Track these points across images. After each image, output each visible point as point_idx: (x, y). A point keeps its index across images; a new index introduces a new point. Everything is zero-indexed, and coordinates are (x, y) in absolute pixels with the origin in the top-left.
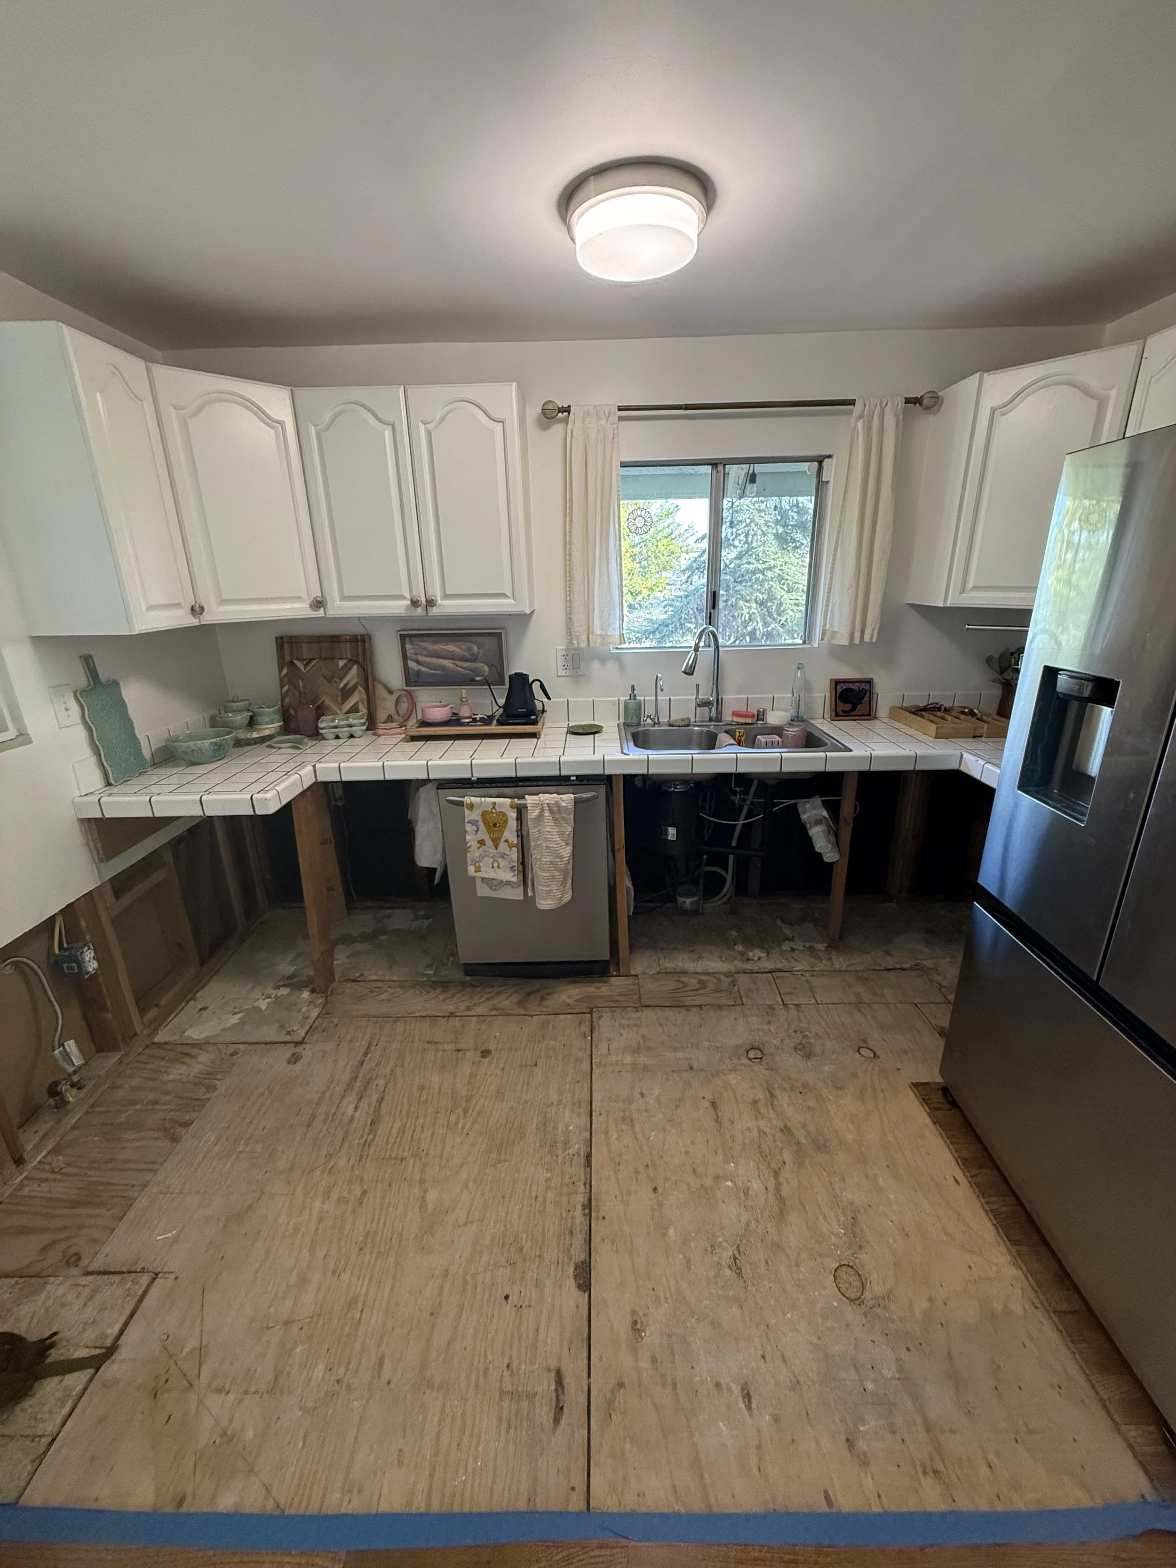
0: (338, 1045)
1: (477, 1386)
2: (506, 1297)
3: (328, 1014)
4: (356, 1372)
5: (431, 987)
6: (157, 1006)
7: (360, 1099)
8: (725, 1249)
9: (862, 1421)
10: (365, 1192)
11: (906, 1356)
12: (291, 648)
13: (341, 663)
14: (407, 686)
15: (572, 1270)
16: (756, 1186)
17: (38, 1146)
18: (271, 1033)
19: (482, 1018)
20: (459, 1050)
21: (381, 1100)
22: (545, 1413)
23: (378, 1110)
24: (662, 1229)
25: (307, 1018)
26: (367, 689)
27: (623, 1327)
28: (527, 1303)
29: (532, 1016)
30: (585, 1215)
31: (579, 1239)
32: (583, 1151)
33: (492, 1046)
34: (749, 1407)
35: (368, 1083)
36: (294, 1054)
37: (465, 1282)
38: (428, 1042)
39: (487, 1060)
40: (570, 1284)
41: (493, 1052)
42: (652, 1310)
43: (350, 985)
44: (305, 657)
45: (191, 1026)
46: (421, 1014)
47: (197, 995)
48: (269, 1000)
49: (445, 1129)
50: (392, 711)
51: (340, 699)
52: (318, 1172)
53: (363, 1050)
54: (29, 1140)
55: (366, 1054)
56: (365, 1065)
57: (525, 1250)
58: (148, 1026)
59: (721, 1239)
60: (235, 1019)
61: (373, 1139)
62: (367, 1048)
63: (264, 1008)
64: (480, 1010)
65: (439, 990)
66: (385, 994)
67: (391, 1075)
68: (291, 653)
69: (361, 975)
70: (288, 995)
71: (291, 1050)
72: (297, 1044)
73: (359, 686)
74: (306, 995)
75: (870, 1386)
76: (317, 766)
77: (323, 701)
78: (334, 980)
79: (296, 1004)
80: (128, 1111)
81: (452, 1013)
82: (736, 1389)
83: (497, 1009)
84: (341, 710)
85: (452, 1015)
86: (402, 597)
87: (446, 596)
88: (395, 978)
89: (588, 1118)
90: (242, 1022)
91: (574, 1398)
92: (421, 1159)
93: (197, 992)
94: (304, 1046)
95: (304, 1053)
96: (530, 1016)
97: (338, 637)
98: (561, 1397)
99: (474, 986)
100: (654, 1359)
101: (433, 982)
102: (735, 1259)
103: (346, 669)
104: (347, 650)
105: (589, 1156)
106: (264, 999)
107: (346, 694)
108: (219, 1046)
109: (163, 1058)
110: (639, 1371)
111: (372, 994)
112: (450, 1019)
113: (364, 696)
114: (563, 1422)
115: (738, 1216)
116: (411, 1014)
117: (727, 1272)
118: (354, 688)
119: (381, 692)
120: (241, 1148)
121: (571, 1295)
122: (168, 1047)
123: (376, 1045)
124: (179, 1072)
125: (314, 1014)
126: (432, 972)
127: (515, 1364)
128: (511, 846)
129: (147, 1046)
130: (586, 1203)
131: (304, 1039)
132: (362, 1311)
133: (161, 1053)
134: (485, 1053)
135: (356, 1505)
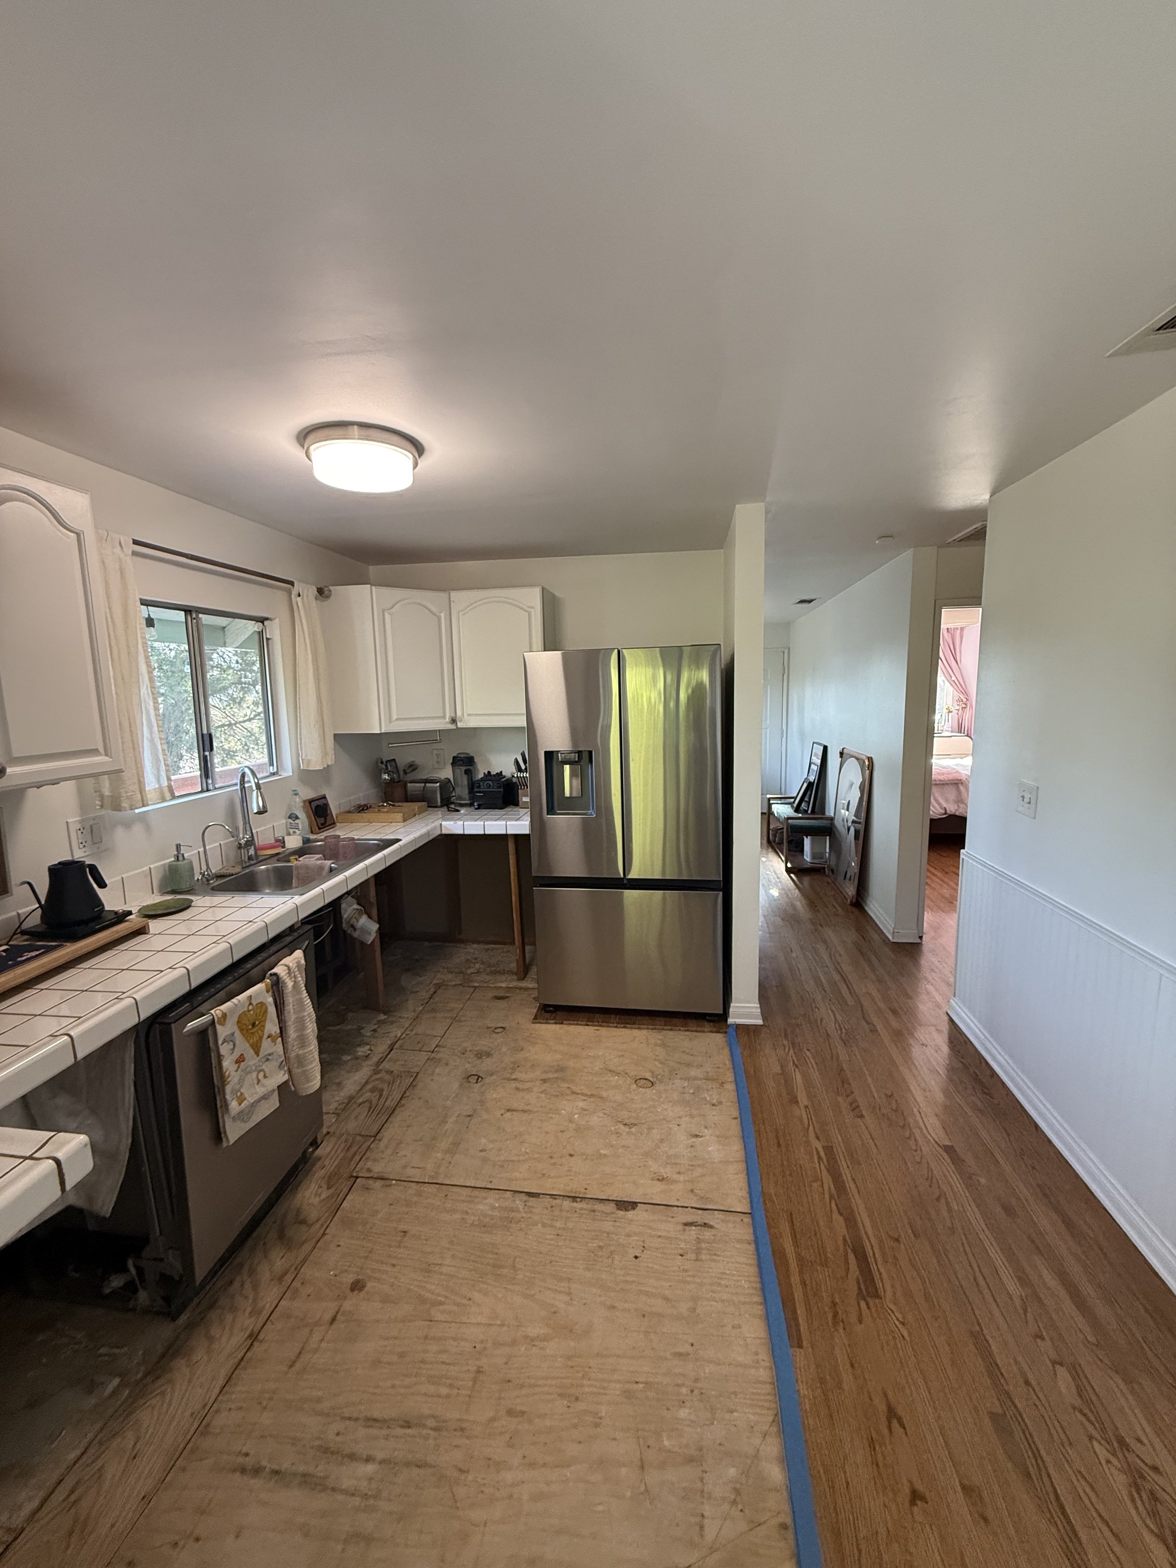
1: (694, 1276)
2: (636, 1257)
4: (684, 1375)
7: (352, 1458)
8: (619, 1128)
9: (705, 1099)
11: (679, 1076)
15: (622, 1213)
16: (581, 1104)
20: (333, 1320)
22: (707, 1234)
24: (601, 1156)
27: (659, 1186)
28: (642, 1243)
29: (323, 1235)
30: (581, 1201)
31: (599, 1206)
32: (524, 1197)
33: (349, 1279)
34: (702, 1136)
37: (622, 1290)
39: (371, 1284)
40: (630, 1214)
41: (360, 1277)
42: (652, 1170)
46: (216, 1389)
49: (452, 1325)
55: (258, 1471)
56: (283, 1467)
57: (602, 1244)
59: (613, 1128)
67: (328, 1416)
75: (691, 1091)
82: (694, 1140)
89: (493, 1191)
91: (699, 1217)
92: (485, 1349)
96: (322, 1237)
98: (699, 1223)
100: (679, 1173)
102: (626, 1124)
105: (530, 1194)
110: (685, 1181)
114: (712, 1224)
115: (599, 1117)
117: (633, 1130)
121: (638, 1215)
127: (680, 1252)
128: (273, 1040)
130: (571, 1199)
132: (637, 1383)
134: (357, 1286)
135: (764, 1356)
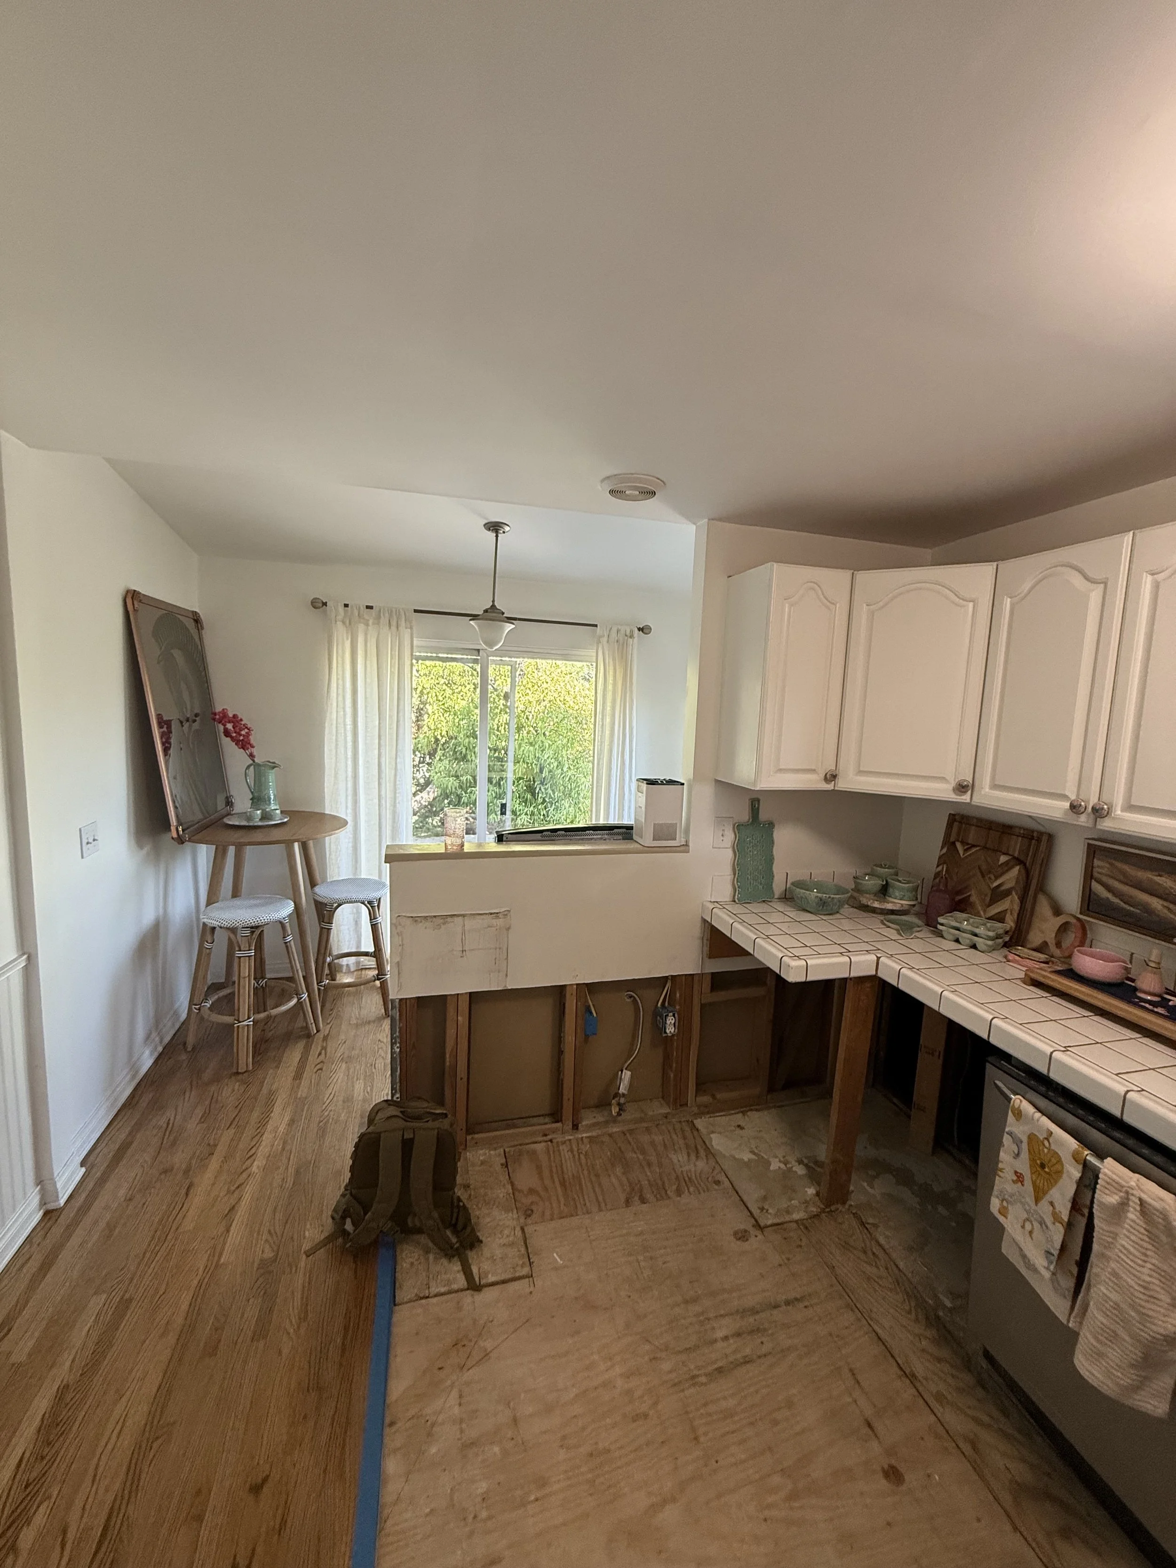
0: (780, 1265)
3: (806, 1228)
5: (927, 1318)
6: (713, 1096)
7: (738, 1334)
10: (646, 1416)
12: (960, 829)
13: (1003, 859)
14: (1081, 913)
17: (590, 1127)
18: (752, 1194)
19: (940, 1430)
20: (869, 1425)
21: (747, 1361)
23: (737, 1365)
25: (788, 1212)
26: (1023, 900)
29: (1016, 1529)
33: (912, 1479)
35: (758, 1330)
36: (746, 1231)
38: (851, 1370)
39: (883, 1484)
41: (904, 1488)
43: (854, 1223)
44: (970, 841)
45: (720, 1133)
46: (880, 1331)
47: (749, 1113)
48: (782, 1166)
49: (757, 1476)
50: (1050, 937)
51: (988, 899)
52: (647, 1347)
53: (792, 1295)
54: (588, 1119)
55: (788, 1303)
56: (775, 1312)
58: (699, 1107)
60: (746, 1156)
61: (702, 1384)
62: (796, 1299)
63: (772, 1168)
64: (950, 1418)
65: (931, 1333)
66: (875, 1270)
67: (782, 1351)
68: (958, 834)
69: (875, 1226)
70: (800, 1177)
71: (746, 1224)
72: (758, 1226)
73: (1014, 893)
74: (811, 1191)
76: (881, 959)
77: (969, 896)
78: (844, 1203)
79: (794, 1191)
80: (635, 1153)
81: (914, 1375)
83: (975, 1448)
84: (985, 911)
85: (912, 1377)
86: (1064, 797)
87: (1130, 807)
88: (901, 1265)
90: (748, 1164)
92: (706, 1465)
93: (751, 1110)
94: (758, 1233)
95: (752, 1240)
96: (1013, 1524)
97: (1010, 827)
99: (981, 1383)
101: (938, 1317)
103: (1007, 867)
104: (1016, 846)
106: (780, 1161)
107: (998, 895)
108: (717, 1167)
109: (685, 1138)
111: (862, 1256)
112: (904, 1379)
113: (1016, 908)
116: (871, 1319)
118: (1008, 893)
119: (1044, 908)
120: (641, 1258)
122: (695, 1133)
123: (806, 1307)
124: (680, 1159)
125: (796, 1216)
126: (948, 1304)
128: (1056, 1217)
129: (688, 1121)
131: (767, 1227)
132: (536, 1500)
133: (688, 1134)
134: (893, 1474)
